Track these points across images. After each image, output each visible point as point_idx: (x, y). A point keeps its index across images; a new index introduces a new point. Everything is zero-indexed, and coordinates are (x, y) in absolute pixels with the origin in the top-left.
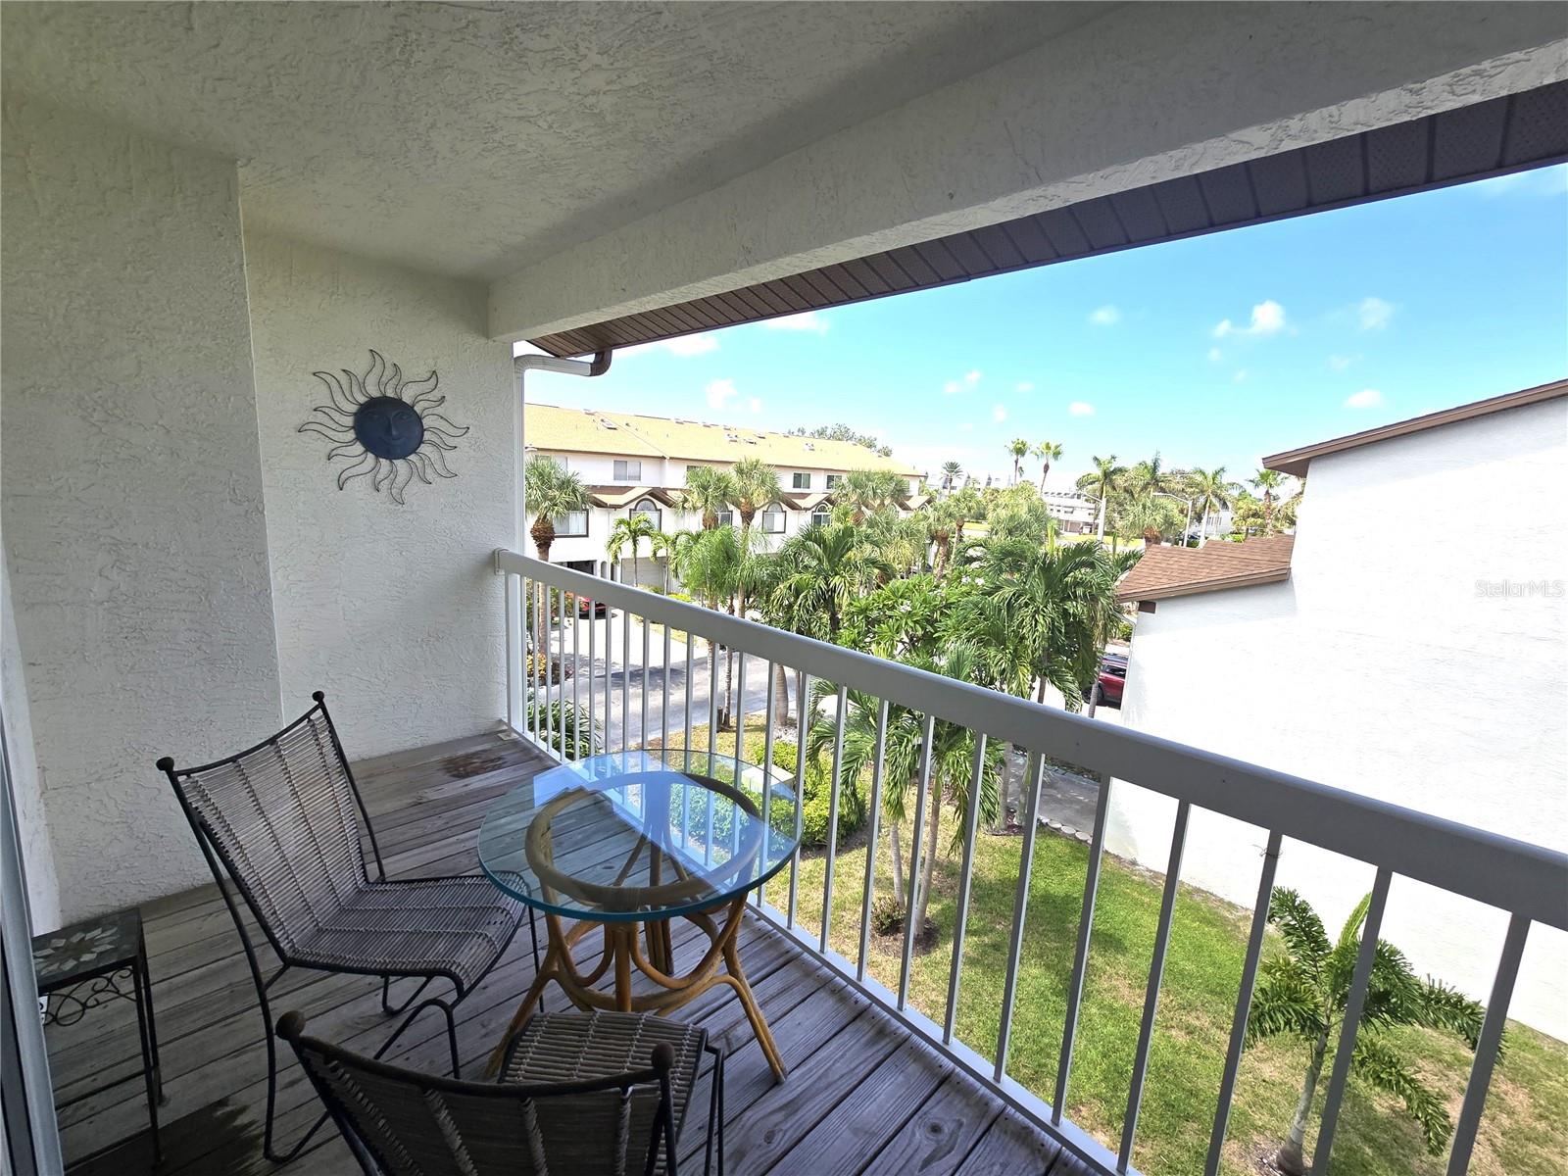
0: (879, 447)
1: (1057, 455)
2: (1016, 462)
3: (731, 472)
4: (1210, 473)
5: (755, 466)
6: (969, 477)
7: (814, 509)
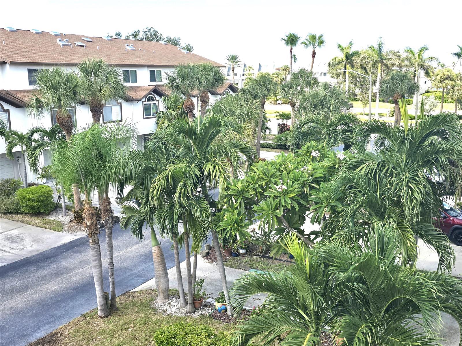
0: (183, 45)
1: (321, 42)
2: (291, 51)
3: (76, 72)
4: (416, 51)
5: (100, 65)
6: (245, 65)
7: (144, 100)
